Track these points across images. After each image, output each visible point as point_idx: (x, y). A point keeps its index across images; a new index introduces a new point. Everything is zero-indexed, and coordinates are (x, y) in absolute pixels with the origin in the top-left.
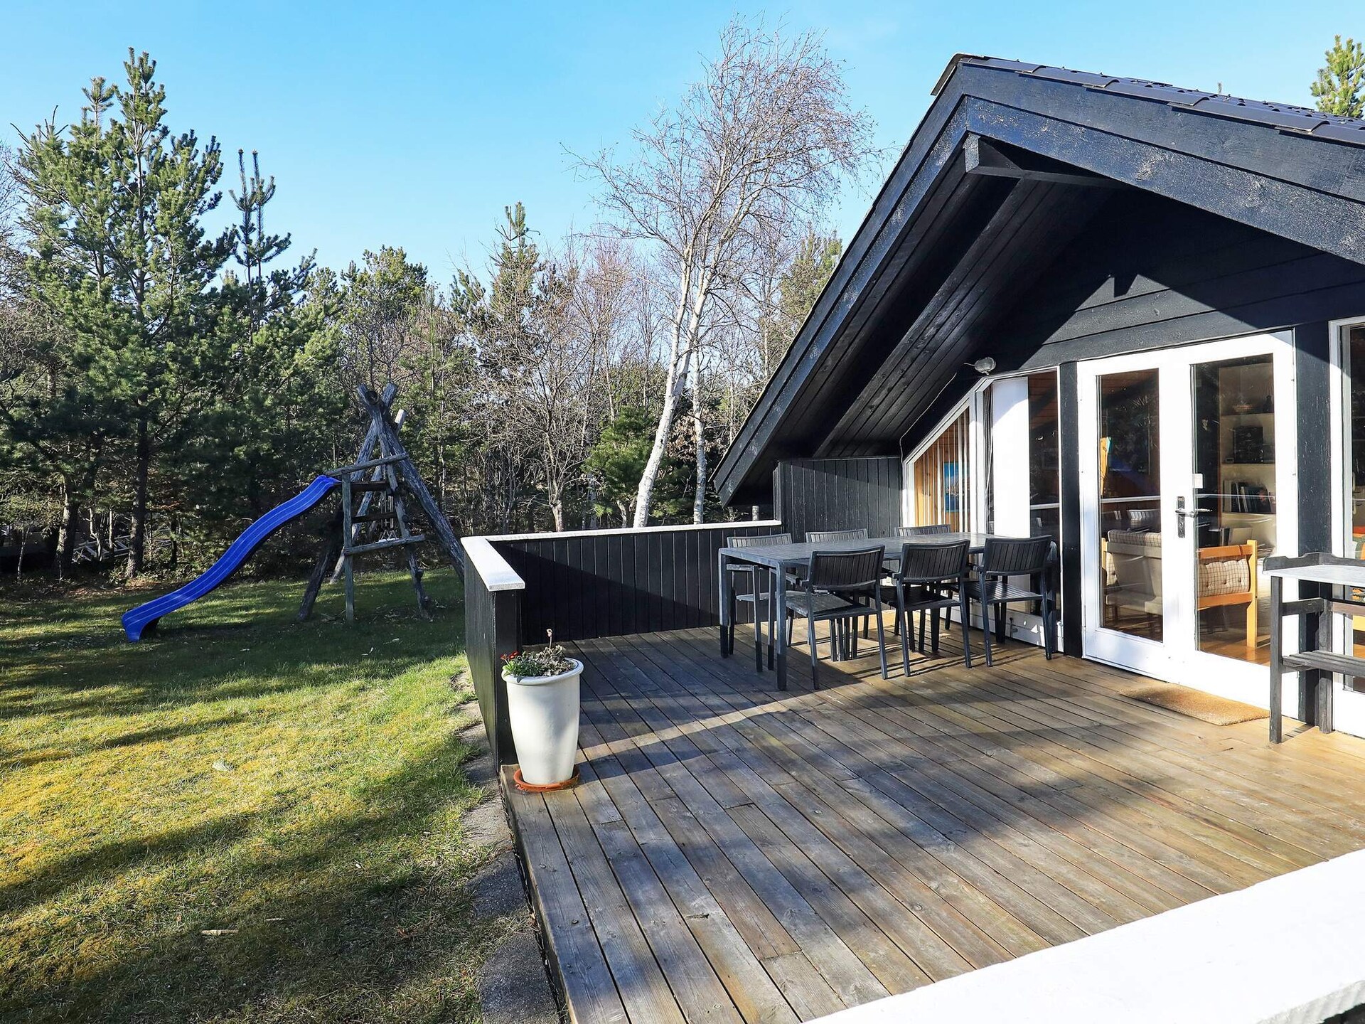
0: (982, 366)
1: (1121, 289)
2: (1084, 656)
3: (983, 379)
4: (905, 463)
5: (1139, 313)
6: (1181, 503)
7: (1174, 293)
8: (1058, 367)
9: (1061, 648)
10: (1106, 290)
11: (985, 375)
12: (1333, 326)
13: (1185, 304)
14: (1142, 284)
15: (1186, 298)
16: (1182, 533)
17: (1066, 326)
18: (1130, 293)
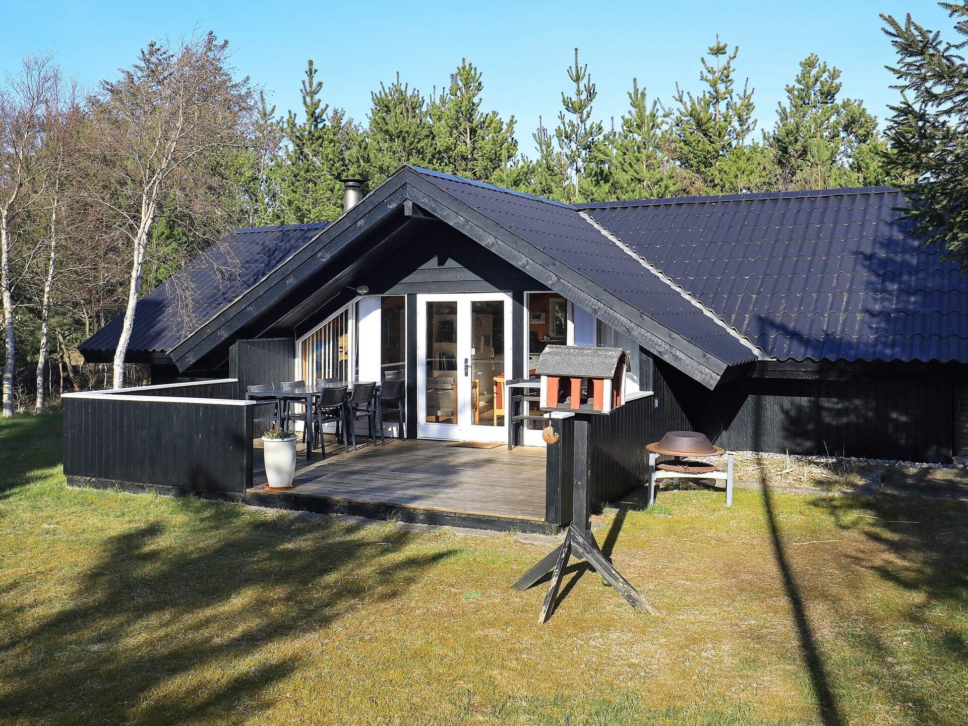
0: (361, 290)
1: (441, 262)
2: (418, 438)
3: (358, 297)
4: (297, 342)
5: (449, 276)
6: (466, 360)
7: (466, 269)
8: (406, 296)
9: (405, 437)
10: (433, 262)
11: (361, 295)
12: (525, 293)
13: (470, 275)
14: (450, 263)
15: (471, 273)
16: (466, 374)
17: (411, 276)
18: (445, 266)
